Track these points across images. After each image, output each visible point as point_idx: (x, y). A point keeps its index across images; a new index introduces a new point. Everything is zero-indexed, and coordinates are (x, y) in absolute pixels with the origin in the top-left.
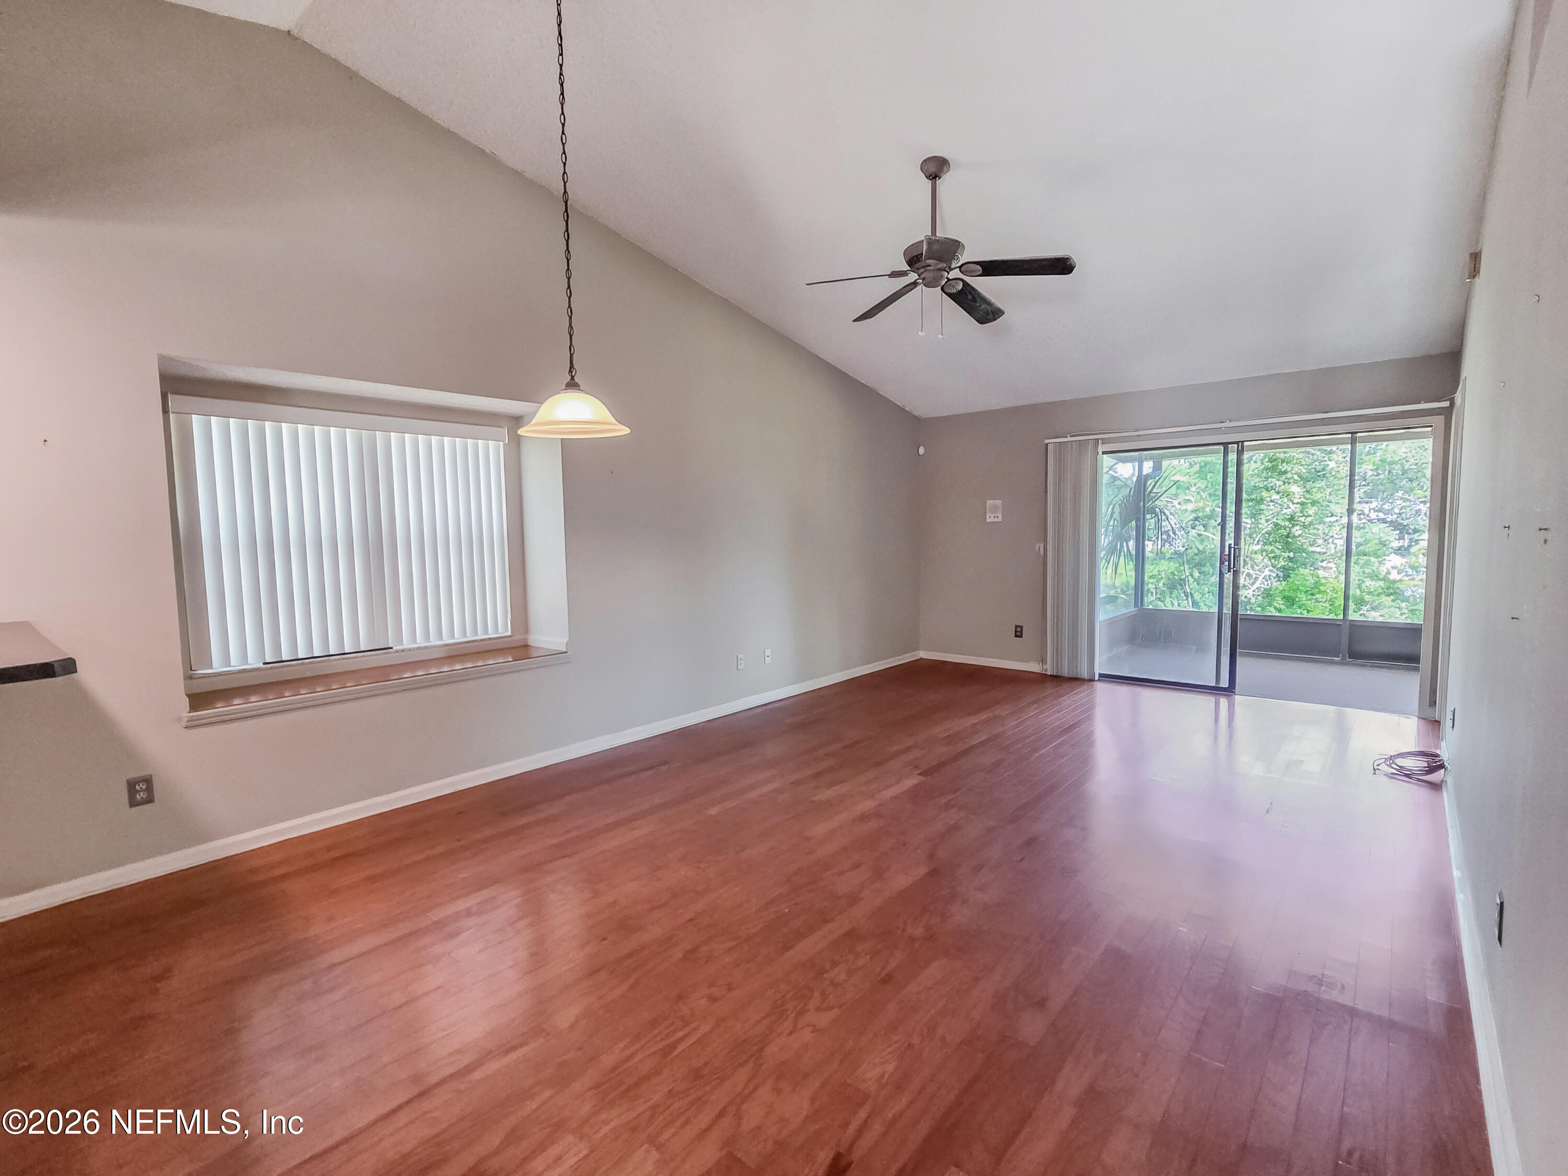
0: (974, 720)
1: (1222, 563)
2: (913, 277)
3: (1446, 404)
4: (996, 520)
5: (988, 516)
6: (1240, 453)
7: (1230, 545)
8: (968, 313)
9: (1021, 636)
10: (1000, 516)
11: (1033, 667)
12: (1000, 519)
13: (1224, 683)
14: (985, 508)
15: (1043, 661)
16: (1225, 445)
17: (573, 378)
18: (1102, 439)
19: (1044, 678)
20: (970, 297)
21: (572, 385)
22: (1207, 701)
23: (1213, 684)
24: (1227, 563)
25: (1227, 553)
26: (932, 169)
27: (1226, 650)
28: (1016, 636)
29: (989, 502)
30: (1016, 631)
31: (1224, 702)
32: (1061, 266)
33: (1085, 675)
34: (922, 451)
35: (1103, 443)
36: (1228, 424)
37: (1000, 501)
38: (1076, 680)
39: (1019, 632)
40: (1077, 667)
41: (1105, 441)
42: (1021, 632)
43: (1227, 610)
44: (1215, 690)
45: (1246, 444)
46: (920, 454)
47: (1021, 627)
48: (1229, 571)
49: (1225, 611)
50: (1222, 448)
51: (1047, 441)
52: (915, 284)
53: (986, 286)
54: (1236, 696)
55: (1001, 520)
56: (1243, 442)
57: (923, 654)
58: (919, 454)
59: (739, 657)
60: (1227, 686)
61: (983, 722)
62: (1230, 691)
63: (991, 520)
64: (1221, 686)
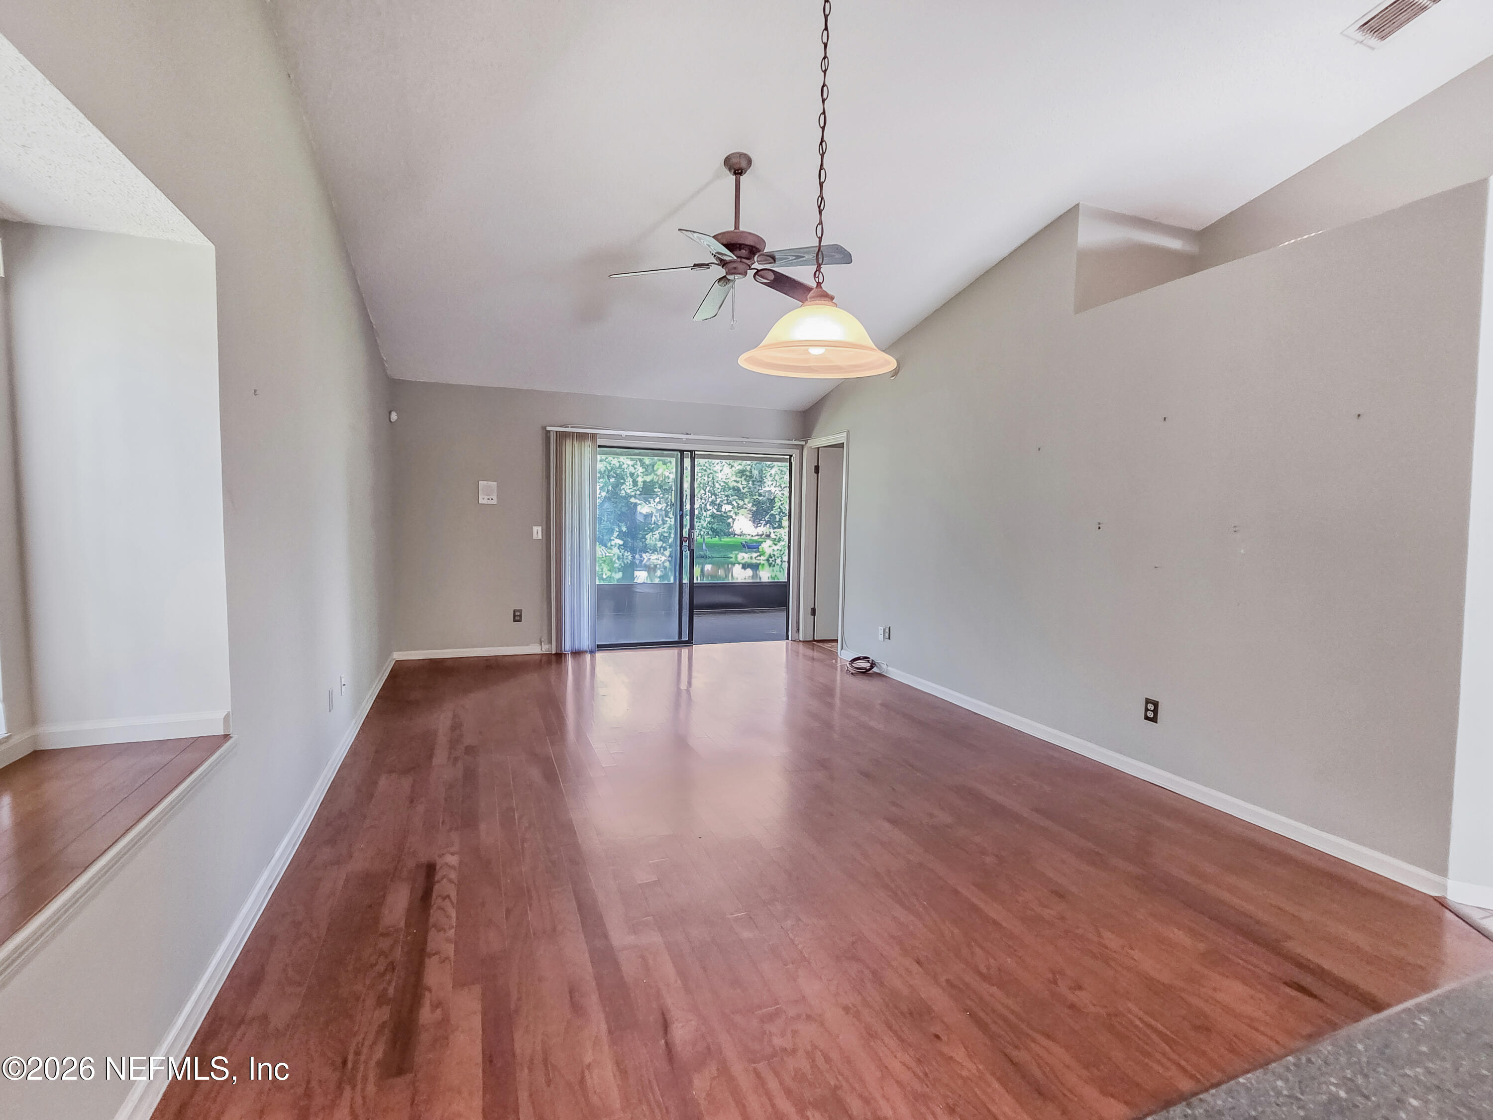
3: (803, 443)
4: (491, 502)
5: (479, 496)
6: (693, 459)
9: (519, 620)
10: (495, 498)
11: (534, 649)
12: (494, 502)
13: (685, 638)
14: (478, 488)
15: (545, 641)
16: (682, 452)
22: (672, 652)
23: (677, 639)
27: (686, 612)
28: (516, 621)
29: (482, 483)
30: (514, 616)
31: (685, 651)
34: (394, 416)
37: (495, 483)
39: (517, 617)
40: (580, 642)
42: (520, 616)
43: (686, 580)
44: (679, 643)
45: (696, 453)
46: (392, 420)
47: (520, 611)
50: (679, 454)
51: (549, 428)
54: (695, 646)
55: (496, 503)
56: (695, 451)
57: (397, 656)
58: (390, 421)
60: (687, 639)
62: (690, 642)
63: (485, 502)
64: (683, 639)
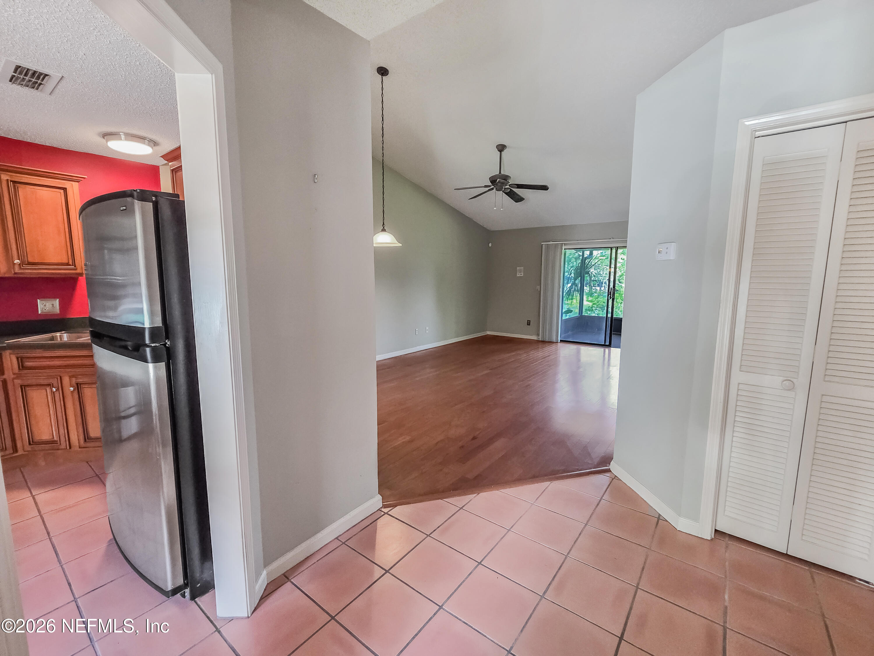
0: (509, 355)
1: (608, 295)
2: (492, 187)
4: (521, 276)
5: (517, 274)
6: (617, 251)
7: (611, 288)
8: (512, 199)
9: (530, 325)
10: (523, 274)
11: (534, 338)
12: (522, 276)
13: (607, 343)
14: (517, 270)
15: (538, 335)
16: (612, 248)
17: (384, 227)
18: (564, 243)
19: (538, 341)
20: (512, 194)
21: (384, 230)
22: (600, 350)
23: (604, 344)
24: (610, 295)
25: (610, 291)
26: (500, 148)
27: (608, 331)
28: (528, 325)
29: (518, 268)
30: (528, 323)
31: (607, 350)
32: (544, 188)
33: (554, 340)
34: (490, 245)
35: (564, 245)
36: (612, 240)
37: (523, 268)
38: (551, 342)
39: (529, 323)
40: (551, 338)
41: (565, 244)
42: (530, 323)
43: (609, 315)
44: (604, 346)
45: (618, 248)
47: (530, 321)
48: (611, 298)
49: (608, 316)
50: (610, 249)
51: (542, 243)
52: (493, 189)
53: (519, 191)
54: (612, 348)
57: (489, 333)
58: (489, 247)
59: (416, 329)
61: (513, 355)
62: (610, 346)
63: (519, 276)
64: (606, 344)
